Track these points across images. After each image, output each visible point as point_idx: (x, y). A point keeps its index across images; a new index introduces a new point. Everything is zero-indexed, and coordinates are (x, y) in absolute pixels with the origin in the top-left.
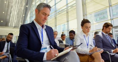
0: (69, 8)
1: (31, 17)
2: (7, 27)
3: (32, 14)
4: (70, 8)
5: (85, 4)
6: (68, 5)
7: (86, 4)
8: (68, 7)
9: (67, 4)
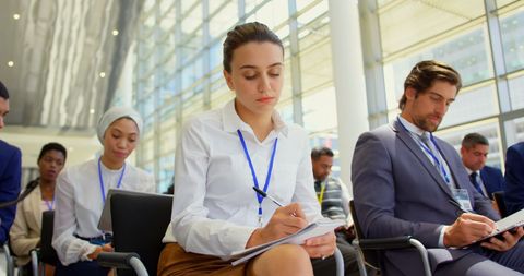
0: (300, 36)
1: (140, 85)
2: (29, 129)
3: (145, 70)
4: (306, 32)
5: (374, 11)
6: (299, 19)
7: (380, 11)
8: (298, 31)
9: (294, 17)
